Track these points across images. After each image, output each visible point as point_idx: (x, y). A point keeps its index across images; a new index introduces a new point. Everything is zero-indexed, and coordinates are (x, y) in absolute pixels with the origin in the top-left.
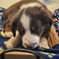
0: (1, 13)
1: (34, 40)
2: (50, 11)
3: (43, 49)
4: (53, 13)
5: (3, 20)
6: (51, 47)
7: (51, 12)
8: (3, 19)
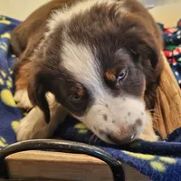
0: (7, 35)
2: (162, 26)
5: (13, 56)
7: (165, 27)
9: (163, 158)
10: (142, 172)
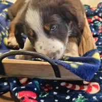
0: (6, 10)
1: (54, 47)
2: (89, 6)
3: (67, 58)
4: (94, 9)
5: (9, 20)
6: (82, 54)
7: (91, 7)
8: (8, 18)
9: (76, 63)
10: (66, 68)
